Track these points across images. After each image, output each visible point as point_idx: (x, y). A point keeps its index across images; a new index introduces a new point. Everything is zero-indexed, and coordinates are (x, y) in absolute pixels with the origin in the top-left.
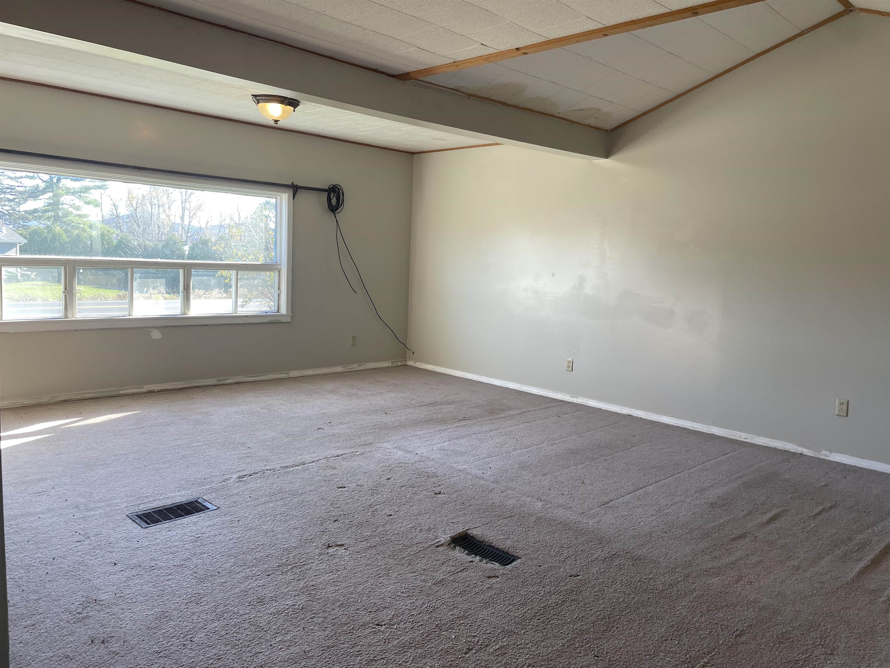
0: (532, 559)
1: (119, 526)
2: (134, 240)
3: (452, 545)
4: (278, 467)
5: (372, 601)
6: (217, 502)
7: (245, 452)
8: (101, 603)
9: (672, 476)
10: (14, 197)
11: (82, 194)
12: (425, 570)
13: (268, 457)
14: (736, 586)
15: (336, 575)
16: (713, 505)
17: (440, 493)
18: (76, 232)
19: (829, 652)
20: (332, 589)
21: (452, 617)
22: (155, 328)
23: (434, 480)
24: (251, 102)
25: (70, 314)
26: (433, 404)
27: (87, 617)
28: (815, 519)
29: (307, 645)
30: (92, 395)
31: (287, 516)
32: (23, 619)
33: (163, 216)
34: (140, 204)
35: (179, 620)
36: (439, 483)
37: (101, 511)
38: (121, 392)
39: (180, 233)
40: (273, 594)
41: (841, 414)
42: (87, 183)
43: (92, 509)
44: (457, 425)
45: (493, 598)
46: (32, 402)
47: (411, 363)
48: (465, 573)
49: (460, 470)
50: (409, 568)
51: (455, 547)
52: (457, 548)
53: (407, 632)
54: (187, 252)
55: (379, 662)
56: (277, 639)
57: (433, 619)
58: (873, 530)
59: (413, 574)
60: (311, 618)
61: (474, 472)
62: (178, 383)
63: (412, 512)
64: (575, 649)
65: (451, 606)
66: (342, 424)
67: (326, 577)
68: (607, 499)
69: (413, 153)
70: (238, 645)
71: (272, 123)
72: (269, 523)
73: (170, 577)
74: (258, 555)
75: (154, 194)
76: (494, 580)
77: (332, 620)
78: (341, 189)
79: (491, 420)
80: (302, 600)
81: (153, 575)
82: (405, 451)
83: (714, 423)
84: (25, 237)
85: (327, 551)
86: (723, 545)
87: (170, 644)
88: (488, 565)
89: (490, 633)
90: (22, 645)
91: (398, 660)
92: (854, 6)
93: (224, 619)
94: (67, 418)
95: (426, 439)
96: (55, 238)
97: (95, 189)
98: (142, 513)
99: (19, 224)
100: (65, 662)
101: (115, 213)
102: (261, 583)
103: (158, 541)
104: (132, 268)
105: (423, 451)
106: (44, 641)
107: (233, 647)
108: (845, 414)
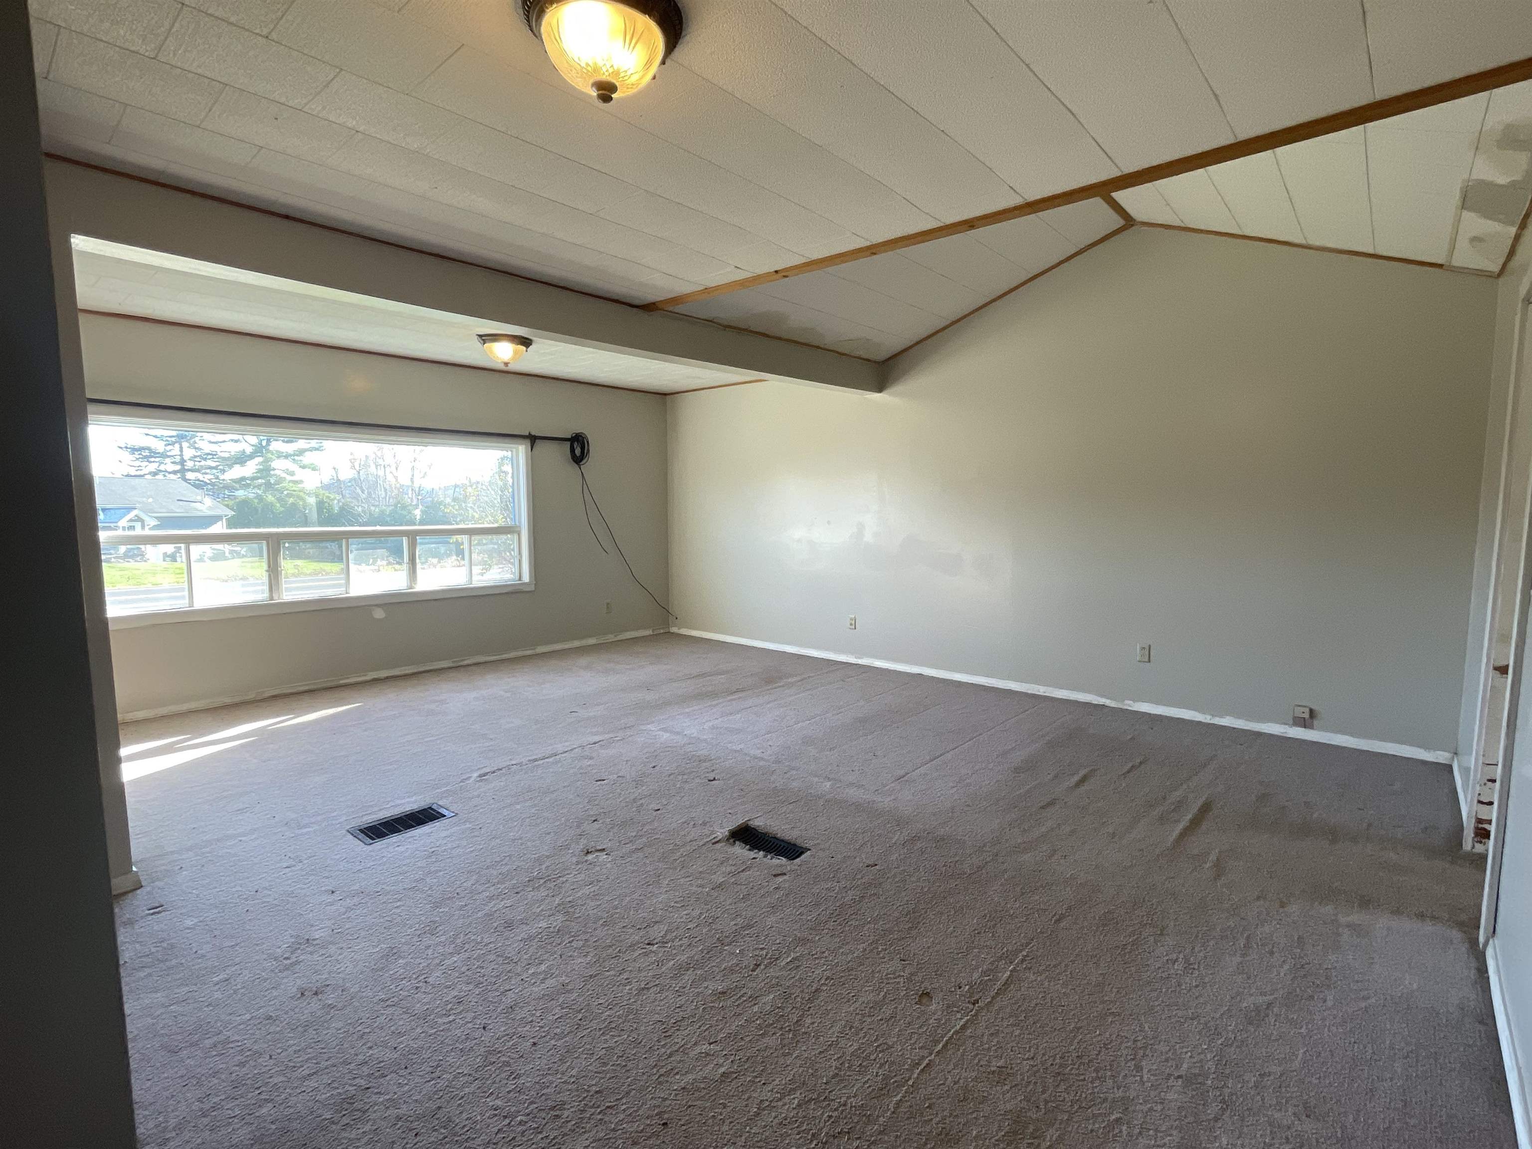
0: (823, 850)
1: (338, 844)
2: (358, 506)
3: (732, 841)
4: (524, 760)
5: (640, 916)
6: (454, 808)
7: (487, 744)
8: (315, 943)
9: (970, 740)
10: (218, 463)
11: (296, 458)
12: (701, 872)
13: (513, 750)
14: (1049, 862)
15: (598, 887)
16: (1017, 770)
17: (714, 779)
18: (291, 500)
19: (1159, 932)
20: (593, 904)
21: (734, 928)
22: (377, 606)
23: (707, 764)
24: (477, 343)
25: (275, 596)
26: (703, 675)
27: (297, 963)
28: (1125, 777)
29: (566, 976)
30: (307, 688)
31: (538, 818)
32: (215, 973)
33: (390, 477)
34: (363, 465)
35: (410, 957)
36: (712, 768)
37: (316, 827)
38: (342, 682)
39: (410, 496)
40: (523, 915)
41: (1144, 660)
42: (301, 444)
43: (305, 826)
44: (729, 698)
45: (782, 900)
46: (237, 699)
47: (674, 630)
48: (748, 873)
49: (736, 751)
50: (682, 872)
51: (734, 842)
52: (737, 843)
53: (683, 950)
54: (418, 517)
55: (651, 991)
56: (530, 972)
57: (713, 931)
58: (1188, 786)
59: (688, 879)
60: (569, 942)
61: (752, 752)
62: (407, 668)
63: (683, 804)
64: (878, 953)
65: (733, 914)
66: (598, 705)
67: (586, 890)
68: (902, 772)
69: (665, 394)
70: (482, 983)
71: (502, 367)
72: (516, 828)
73: (398, 904)
74: (505, 869)
75: (379, 454)
76: (780, 879)
77: (594, 942)
78: (586, 437)
79: (768, 690)
80: (559, 920)
81: (378, 902)
82: (671, 732)
83: (1009, 678)
84: (232, 509)
85: (586, 858)
86: (1031, 815)
87: (399, 988)
88: (774, 860)
89: (780, 943)
90: (211, 1008)
91: (674, 985)
92: (1135, 220)
93: (465, 951)
94: (278, 716)
95: (695, 717)
96: (269, 507)
97: (311, 451)
98: (366, 826)
99: (224, 494)
100: (266, 1025)
101: (335, 478)
102: (508, 903)
103: (385, 859)
104: (347, 539)
105: (693, 731)
106: (240, 1000)
107: (477, 986)
108: (1147, 660)
